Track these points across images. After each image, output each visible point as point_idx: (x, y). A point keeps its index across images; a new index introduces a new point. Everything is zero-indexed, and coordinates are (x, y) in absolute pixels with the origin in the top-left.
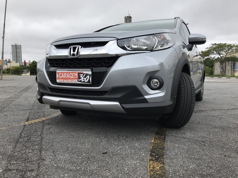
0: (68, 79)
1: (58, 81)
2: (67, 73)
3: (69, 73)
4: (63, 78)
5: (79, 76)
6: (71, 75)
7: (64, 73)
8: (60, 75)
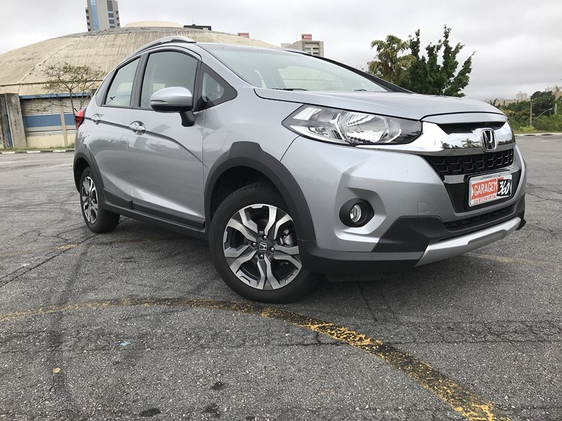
0: (487, 194)
1: (472, 203)
2: (484, 183)
3: (487, 182)
4: (480, 196)
5: (499, 185)
6: (490, 187)
7: (480, 184)
8: (477, 190)
